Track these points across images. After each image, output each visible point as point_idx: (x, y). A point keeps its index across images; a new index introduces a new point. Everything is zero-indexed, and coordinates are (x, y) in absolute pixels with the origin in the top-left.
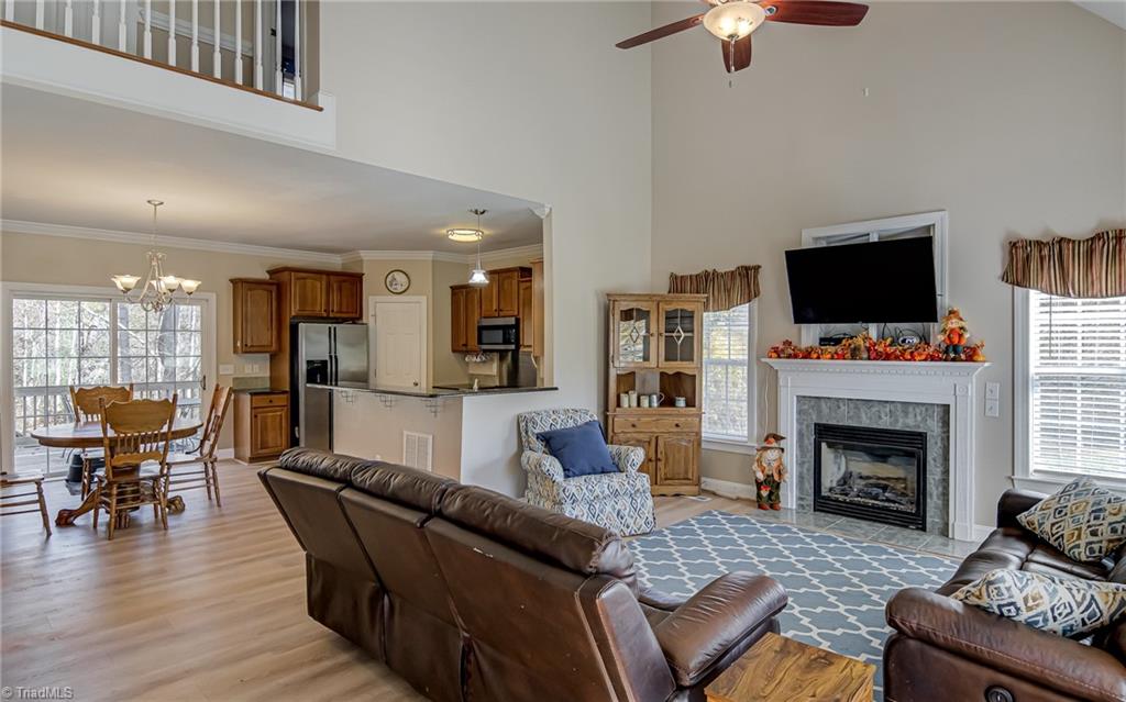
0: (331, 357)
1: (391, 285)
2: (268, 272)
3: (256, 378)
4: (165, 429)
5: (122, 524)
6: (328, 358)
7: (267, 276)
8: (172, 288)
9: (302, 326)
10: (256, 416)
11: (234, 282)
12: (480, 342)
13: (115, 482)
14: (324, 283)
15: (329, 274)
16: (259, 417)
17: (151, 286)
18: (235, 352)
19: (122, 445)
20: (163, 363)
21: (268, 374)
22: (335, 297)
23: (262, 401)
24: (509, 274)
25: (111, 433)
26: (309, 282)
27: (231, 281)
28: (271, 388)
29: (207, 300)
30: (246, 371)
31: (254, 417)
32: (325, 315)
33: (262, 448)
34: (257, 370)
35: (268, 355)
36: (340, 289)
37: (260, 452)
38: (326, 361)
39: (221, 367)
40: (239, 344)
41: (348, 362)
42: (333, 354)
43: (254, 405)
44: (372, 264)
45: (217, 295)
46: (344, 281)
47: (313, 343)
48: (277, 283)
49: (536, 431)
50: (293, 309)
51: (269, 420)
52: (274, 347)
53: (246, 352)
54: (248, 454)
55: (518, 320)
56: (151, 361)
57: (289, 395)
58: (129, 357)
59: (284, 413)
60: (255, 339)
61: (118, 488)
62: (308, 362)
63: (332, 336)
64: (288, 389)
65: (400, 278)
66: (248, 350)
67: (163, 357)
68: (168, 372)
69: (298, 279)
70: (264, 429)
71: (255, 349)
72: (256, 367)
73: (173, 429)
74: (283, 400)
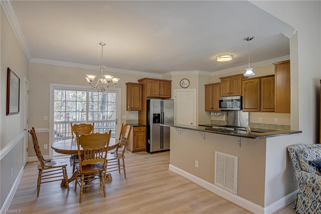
0: (161, 112)
1: (182, 85)
2: (138, 81)
3: (134, 120)
4: (106, 146)
5: (86, 191)
6: (160, 113)
7: (138, 82)
8: (109, 80)
9: (152, 100)
10: (135, 135)
11: (127, 84)
12: (220, 107)
13: (83, 174)
14: (158, 84)
15: (160, 81)
16: (136, 135)
17: (100, 81)
18: (127, 110)
19: (87, 154)
20: (102, 114)
21: (137, 119)
22: (162, 89)
23: (137, 129)
24: (236, 77)
25: (81, 149)
26: (153, 83)
27: (126, 84)
28: (139, 124)
29: (118, 91)
30: (131, 118)
31: (134, 135)
32: (158, 96)
33: (137, 147)
34: (134, 117)
35: (138, 111)
36: (164, 87)
37: (136, 149)
38: (160, 114)
39: (122, 116)
40: (129, 107)
41: (167, 115)
42: (162, 111)
43: (134, 131)
44: (175, 77)
45: (121, 89)
46: (165, 83)
47: (155, 107)
48: (142, 84)
49: (308, 159)
50: (148, 94)
51: (139, 136)
52: (141, 108)
53: (131, 110)
54: (132, 150)
55: (241, 97)
56: (99, 113)
57: (146, 127)
58: (94, 112)
59: (144, 134)
60: (134, 106)
61: (85, 176)
62: (154, 114)
63: (162, 104)
64: (146, 125)
65: (186, 81)
66: (132, 109)
67: (102, 112)
68: (104, 117)
69: (150, 82)
70: (138, 140)
71: (134, 109)
72: (134, 116)
73: (109, 146)
74: (144, 129)
